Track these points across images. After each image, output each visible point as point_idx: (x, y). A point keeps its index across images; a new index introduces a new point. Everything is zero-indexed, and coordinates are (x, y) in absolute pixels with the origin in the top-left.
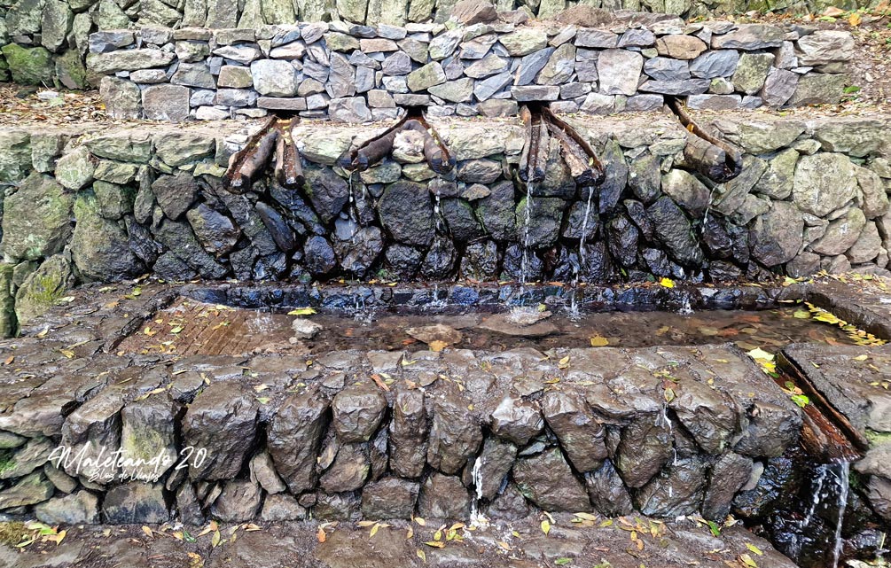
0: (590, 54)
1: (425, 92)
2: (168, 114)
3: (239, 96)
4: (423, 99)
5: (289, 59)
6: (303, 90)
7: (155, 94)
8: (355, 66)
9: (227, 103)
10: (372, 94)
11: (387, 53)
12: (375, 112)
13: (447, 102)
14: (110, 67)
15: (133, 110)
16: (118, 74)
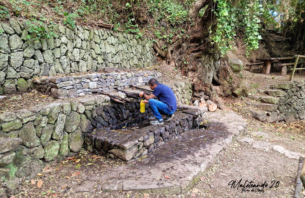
0: (137, 77)
1: (117, 85)
2: (74, 96)
3: (87, 90)
4: (117, 87)
5: (96, 81)
6: (98, 87)
7: (71, 91)
8: (106, 82)
9: (85, 91)
10: (110, 86)
11: (111, 79)
12: (111, 90)
13: (120, 87)
14: (62, 86)
15: (66, 96)
16: (63, 88)
